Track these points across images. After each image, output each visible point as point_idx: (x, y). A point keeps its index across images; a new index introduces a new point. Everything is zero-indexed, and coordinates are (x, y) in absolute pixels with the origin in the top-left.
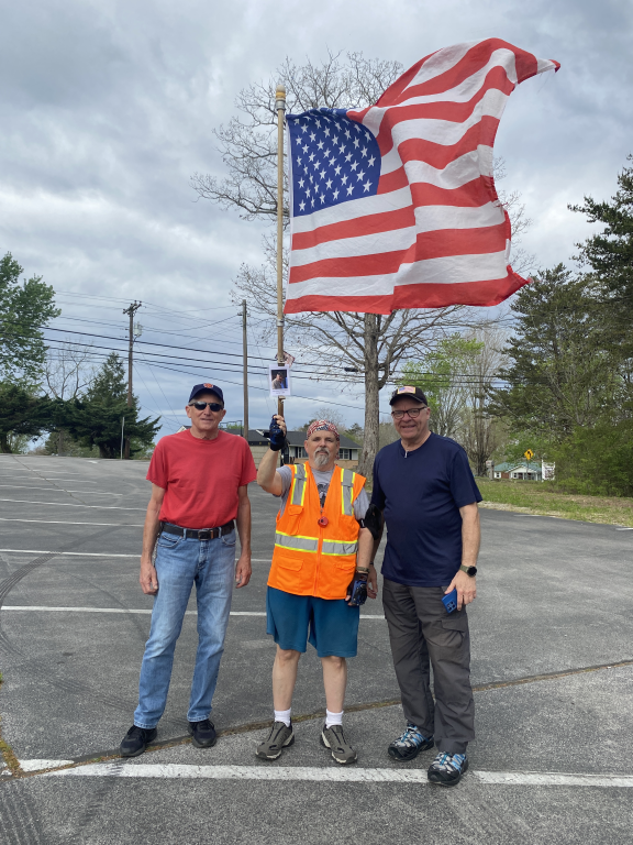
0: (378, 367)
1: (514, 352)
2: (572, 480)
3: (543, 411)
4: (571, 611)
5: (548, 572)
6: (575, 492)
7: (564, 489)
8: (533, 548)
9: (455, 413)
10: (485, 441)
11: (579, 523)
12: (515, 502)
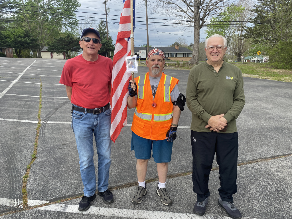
0: (200, 20)
1: (256, 11)
2: (276, 63)
3: (266, 35)
4: (275, 125)
5: (265, 105)
6: (277, 68)
7: (272, 67)
8: (258, 94)
9: (230, 37)
10: (242, 48)
11: (279, 82)
12: (252, 73)
